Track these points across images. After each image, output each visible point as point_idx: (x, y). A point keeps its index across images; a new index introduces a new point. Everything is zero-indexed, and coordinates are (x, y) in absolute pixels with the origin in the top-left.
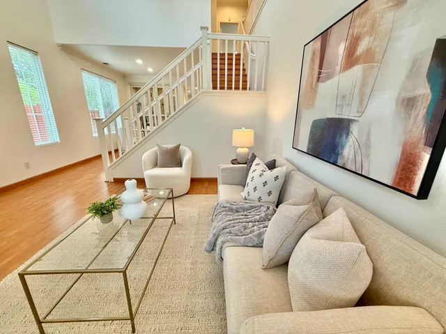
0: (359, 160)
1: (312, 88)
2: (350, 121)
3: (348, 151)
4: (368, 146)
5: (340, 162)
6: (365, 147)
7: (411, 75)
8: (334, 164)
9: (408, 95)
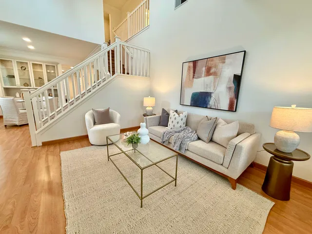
0: (216, 105)
1: (190, 80)
2: (211, 93)
3: (212, 102)
4: (219, 100)
5: (208, 107)
6: (218, 101)
7: (229, 81)
8: (206, 107)
9: (229, 86)
